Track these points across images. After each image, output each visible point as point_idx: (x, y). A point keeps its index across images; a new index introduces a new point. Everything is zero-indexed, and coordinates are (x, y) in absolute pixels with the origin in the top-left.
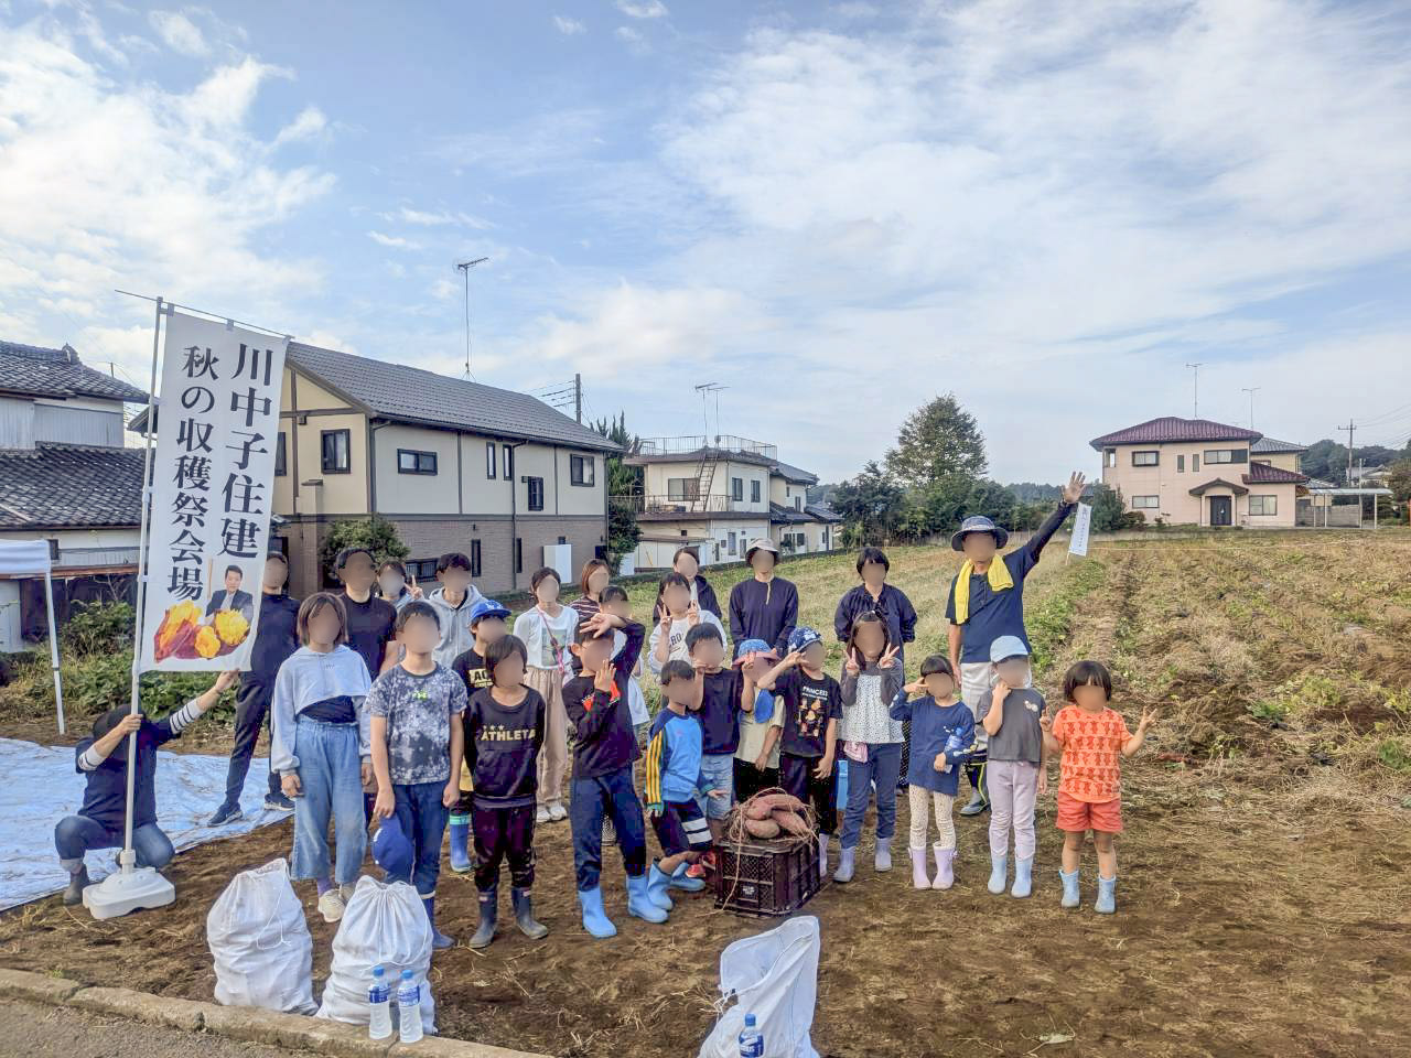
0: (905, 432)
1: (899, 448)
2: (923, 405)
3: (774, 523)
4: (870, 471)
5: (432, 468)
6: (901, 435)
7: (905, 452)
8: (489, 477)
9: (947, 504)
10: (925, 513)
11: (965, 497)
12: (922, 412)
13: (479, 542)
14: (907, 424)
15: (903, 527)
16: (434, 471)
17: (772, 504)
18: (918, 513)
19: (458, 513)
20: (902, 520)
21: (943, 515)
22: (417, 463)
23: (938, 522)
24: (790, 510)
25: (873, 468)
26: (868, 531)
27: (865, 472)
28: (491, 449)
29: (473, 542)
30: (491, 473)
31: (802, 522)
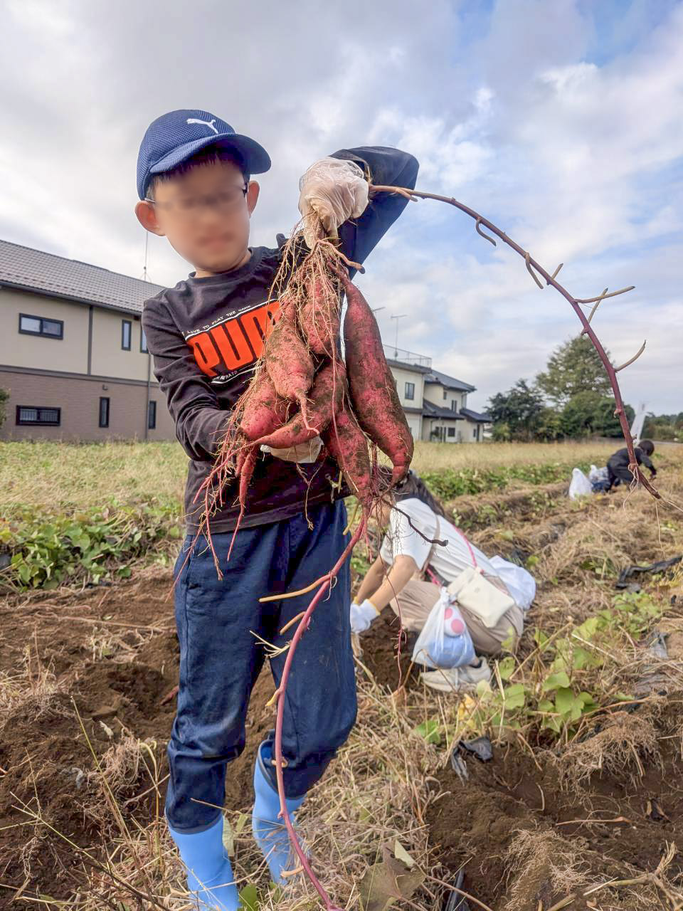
0: (553, 359)
1: (546, 371)
2: (569, 340)
3: (425, 417)
4: (519, 386)
5: (59, 334)
6: (550, 361)
7: (552, 374)
8: (123, 348)
9: (579, 414)
10: (561, 420)
11: (594, 410)
12: (568, 344)
13: (108, 400)
14: (555, 353)
15: (541, 430)
16: (60, 337)
17: (425, 402)
18: (556, 419)
19: (86, 373)
20: (541, 425)
21: (574, 422)
22: (41, 327)
23: (570, 428)
24: (446, 409)
25: (522, 384)
26: (514, 431)
27: (515, 387)
28: (127, 326)
29: (102, 399)
30: (126, 345)
31: (453, 419)
